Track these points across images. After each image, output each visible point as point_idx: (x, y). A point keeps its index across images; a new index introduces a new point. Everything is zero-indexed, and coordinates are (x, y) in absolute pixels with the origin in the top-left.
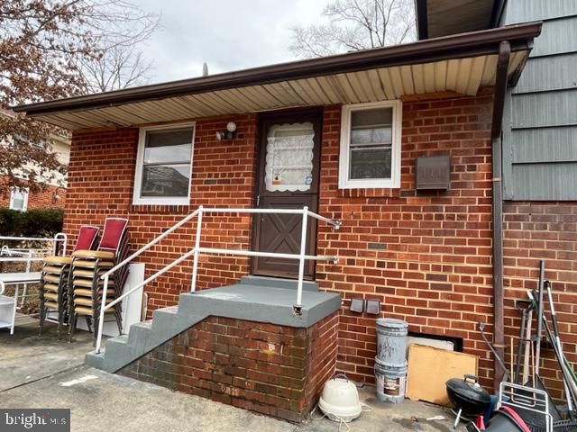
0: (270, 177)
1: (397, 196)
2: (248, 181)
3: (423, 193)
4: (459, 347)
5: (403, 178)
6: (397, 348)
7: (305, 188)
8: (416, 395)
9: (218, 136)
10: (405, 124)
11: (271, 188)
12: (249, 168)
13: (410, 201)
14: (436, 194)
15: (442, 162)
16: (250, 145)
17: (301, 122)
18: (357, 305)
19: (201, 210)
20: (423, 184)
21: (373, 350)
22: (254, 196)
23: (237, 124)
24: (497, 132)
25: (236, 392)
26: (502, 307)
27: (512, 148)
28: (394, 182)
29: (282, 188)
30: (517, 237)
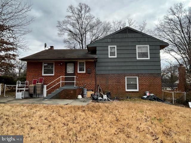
0: (67, 71)
1: (85, 74)
2: (64, 72)
3: (88, 73)
4: (92, 91)
5: (86, 71)
6: (85, 92)
7: (73, 72)
8: (88, 97)
9: (59, 65)
10: (86, 65)
11: (68, 72)
12: (64, 70)
13: (87, 74)
14: (90, 73)
15: (90, 70)
16: (64, 66)
17: (72, 63)
18: (81, 88)
19: (61, 77)
20: (88, 72)
21: (83, 92)
22: (65, 74)
23: (62, 63)
24: (95, 66)
25: (68, 98)
26: (96, 86)
27: (97, 68)
28: (84, 72)
29: (69, 72)
30: (98, 78)
